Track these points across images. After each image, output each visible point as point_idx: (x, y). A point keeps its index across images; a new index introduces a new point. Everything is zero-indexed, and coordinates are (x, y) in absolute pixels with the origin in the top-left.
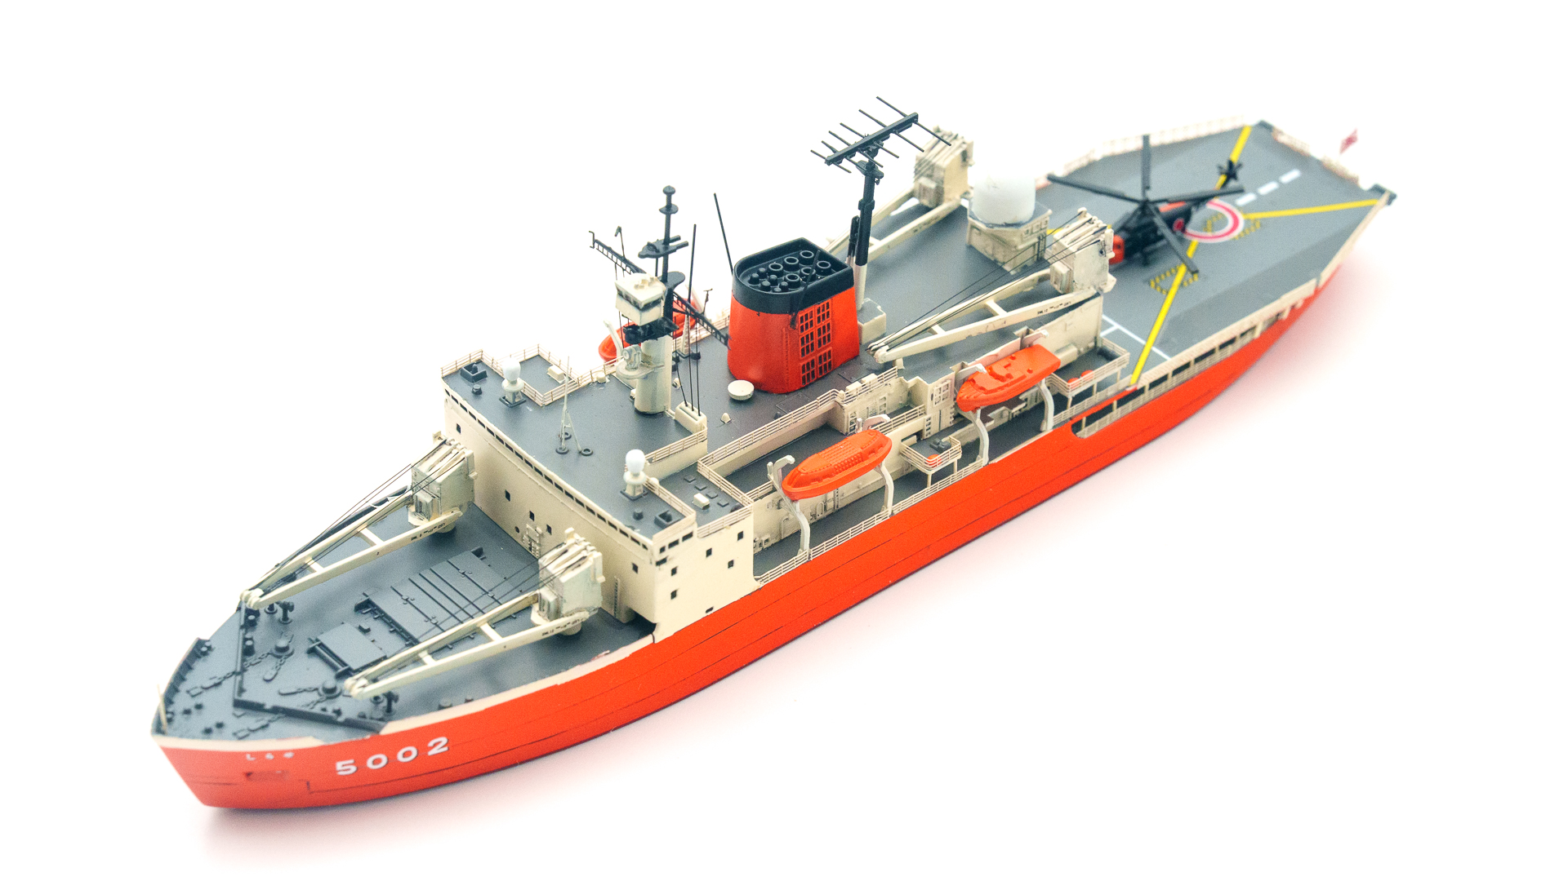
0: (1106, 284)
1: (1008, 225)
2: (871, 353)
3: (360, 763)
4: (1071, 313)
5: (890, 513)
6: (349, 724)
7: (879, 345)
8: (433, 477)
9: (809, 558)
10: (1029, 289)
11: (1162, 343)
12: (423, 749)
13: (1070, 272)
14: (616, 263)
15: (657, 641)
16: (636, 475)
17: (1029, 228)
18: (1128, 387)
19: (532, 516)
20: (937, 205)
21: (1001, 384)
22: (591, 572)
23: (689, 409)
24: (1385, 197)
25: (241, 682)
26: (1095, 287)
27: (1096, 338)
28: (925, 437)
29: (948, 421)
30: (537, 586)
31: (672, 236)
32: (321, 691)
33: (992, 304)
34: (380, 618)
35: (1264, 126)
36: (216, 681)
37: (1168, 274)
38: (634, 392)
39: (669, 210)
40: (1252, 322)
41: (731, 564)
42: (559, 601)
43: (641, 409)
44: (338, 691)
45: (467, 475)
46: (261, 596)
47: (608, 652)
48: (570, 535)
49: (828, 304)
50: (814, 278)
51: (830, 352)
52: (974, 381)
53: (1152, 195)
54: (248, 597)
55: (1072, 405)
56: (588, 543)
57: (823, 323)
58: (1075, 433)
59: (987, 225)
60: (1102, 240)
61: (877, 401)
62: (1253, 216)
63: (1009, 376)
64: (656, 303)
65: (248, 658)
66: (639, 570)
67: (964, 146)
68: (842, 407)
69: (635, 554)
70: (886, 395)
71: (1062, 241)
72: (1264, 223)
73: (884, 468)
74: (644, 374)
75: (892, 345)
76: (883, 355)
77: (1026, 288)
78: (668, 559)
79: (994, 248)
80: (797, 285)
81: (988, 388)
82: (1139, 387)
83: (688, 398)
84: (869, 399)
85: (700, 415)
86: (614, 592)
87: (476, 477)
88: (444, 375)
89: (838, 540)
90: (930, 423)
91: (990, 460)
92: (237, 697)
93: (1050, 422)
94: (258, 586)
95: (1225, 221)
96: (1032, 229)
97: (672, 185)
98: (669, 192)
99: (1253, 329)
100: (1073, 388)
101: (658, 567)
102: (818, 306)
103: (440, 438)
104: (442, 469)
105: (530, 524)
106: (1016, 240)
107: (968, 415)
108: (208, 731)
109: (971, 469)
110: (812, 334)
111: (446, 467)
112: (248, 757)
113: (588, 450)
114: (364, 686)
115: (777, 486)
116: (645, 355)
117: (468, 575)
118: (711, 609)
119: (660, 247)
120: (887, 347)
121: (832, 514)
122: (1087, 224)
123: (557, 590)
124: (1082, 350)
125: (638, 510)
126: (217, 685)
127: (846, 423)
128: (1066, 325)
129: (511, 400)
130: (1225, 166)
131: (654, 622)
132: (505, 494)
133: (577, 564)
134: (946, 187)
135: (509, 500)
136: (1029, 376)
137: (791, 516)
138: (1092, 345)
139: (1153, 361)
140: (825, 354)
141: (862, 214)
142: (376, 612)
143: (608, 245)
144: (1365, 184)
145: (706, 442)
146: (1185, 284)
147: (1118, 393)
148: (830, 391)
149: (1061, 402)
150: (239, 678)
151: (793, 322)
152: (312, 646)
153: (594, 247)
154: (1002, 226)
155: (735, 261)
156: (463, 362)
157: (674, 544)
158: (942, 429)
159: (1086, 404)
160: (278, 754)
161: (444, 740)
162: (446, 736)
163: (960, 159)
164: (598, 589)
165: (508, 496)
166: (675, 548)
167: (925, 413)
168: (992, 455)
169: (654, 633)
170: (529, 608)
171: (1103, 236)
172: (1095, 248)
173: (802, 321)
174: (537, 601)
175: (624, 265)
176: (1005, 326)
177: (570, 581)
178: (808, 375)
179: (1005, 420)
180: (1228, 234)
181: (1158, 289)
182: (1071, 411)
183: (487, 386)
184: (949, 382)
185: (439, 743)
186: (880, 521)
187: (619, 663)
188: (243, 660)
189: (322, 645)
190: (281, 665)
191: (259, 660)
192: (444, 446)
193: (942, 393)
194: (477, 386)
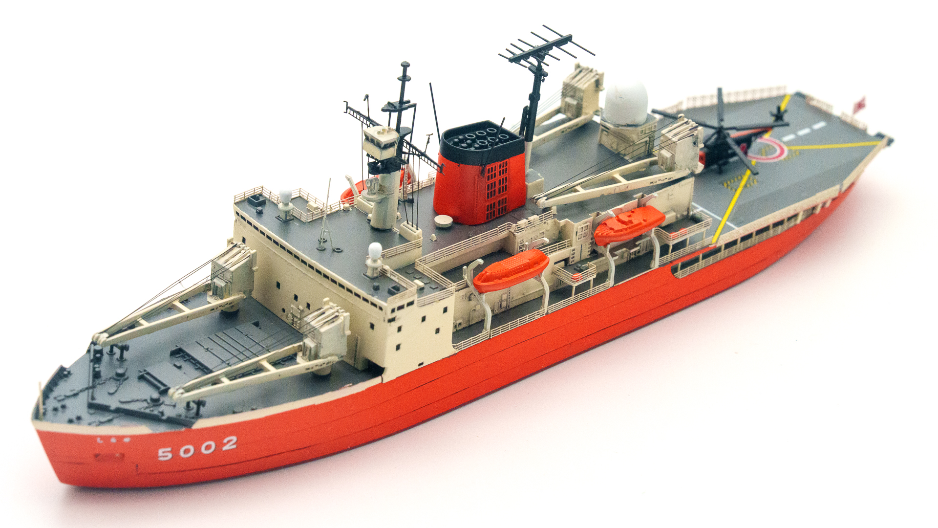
0: (696, 168)
1: (628, 126)
2: (535, 201)
3: (175, 452)
4: (672, 186)
5: (546, 312)
6: (171, 421)
7: (540, 196)
8: (227, 267)
9: (490, 336)
10: (644, 170)
11: (732, 219)
12: (220, 444)
13: (673, 156)
14: (363, 122)
15: (385, 382)
16: (375, 261)
17: (644, 129)
18: (710, 245)
19: (296, 297)
20: (577, 117)
21: (625, 227)
22: (342, 327)
23: (410, 226)
24: (885, 141)
25: (93, 393)
26: (689, 169)
27: (688, 209)
28: (571, 264)
29: (586, 254)
30: (301, 339)
31: (405, 99)
32: (149, 401)
33: (618, 176)
34: (189, 360)
35: (799, 95)
36: (75, 392)
37: (736, 179)
38: (370, 216)
39: (404, 79)
40: (796, 210)
41: (437, 331)
42: (318, 346)
43: (375, 226)
44: (161, 401)
45: (251, 268)
46: (108, 338)
47: (351, 384)
48: (326, 303)
49: (506, 162)
50: (497, 144)
51: (506, 198)
52: (606, 224)
53: (725, 124)
54: (98, 338)
55: (672, 252)
56: (339, 308)
57: (503, 176)
58: (673, 274)
59: (614, 125)
60: (695, 134)
61: (539, 234)
62: (794, 148)
63: (631, 222)
64: (391, 145)
65: (96, 380)
66: (375, 327)
67: (597, 77)
68: (514, 235)
69: (373, 315)
70: (544, 231)
71: (667, 135)
72: (801, 152)
73: (543, 279)
74: (380, 198)
75: (549, 197)
76: (543, 202)
77: (641, 168)
78: (396, 319)
79: (618, 144)
80: (486, 147)
81: (616, 229)
82: (718, 245)
83: (410, 218)
84: (533, 232)
85: (417, 229)
86: (355, 345)
87: (257, 270)
88: (236, 201)
89: (509, 326)
90: (574, 253)
91: (615, 283)
92: (90, 401)
93: (656, 263)
94: (105, 331)
95: (775, 151)
96: (645, 130)
97: (408, 61)
98: (405, 66)
99: (795, 216)
100: (674, 238)
101: (389, 324)
102: (500, 163)
103: (232, 243)
104: (235, 263)
105: (293, 304)
106: (634, 137)
107: (600, 249)
108: (71, 421)
109: (601, 288)
110: (495, 183)
111: (237, 261)
112: (99, 440)
113: (339, 249)
114: (182, 393)
115: (469, 283)
116: (381, 185)
117: (250, 337)
118: (422, 364)
119: (397, 105)
120: (546, 198)
121: (505, 311)
122: (685, 124)
123: (317, 339)
124: (679, 216)
125: (376, 284)
126: (76, 395)
127: (516, 247)
128: (669, 195)
129: (284, 219)
130: (775, 111)
131: (383, 367)
132: (276, 284)
133: (332, 321)
134: (585, 104)
135: (279, 288)
136: (644, 223)
137: (478, 307)
138: (685, 213)
139: (726, 229)
140: (503, 199)
141: (531, 104)
142: (186, 356)
143: (357, 110)
144: (872, 132)
145: (421, 248)
146: (748, 185)
147: (703, 248)
148: (506, 223)
149: (664, 250)
150: (91, 391)
151: (482, 172)
152: (141, 374)
153: (347, 112)
154: (625, 126)
155: (441, 132)
156: (249, 194)
157: (401, 308)
158: (582, 259)
159: (681, 252)
160: (120, 438)
161: (234, 439)
162: (236, 435)
163: (594, 85)
164: (345, 340)
165: (278, 285)
166: (401, 311)
167: (571, 246)
168: (616, 281)
169: (383, 375)
170: (295, 355)
171: (696, 132)
172: (690, 140)
173: (489, 173)
174: (301, 351)
175: (368, 123)
176: (627, 190)
177: (326, 332)
178: (491, 213)
179: (624, 260)
180: (777, 157)
181: (729, 188)
182: (670, 256)
183: (267, 210)
184: (588, 224)
185: (231, 440)
186: (539, 317)
187: (358, 394)
188: (93, 381)
189: (148, 374)
190: (119, 385)
191: (104, 382)
192: (236, 248)
193: (584, 232)
194: (259, 208)
